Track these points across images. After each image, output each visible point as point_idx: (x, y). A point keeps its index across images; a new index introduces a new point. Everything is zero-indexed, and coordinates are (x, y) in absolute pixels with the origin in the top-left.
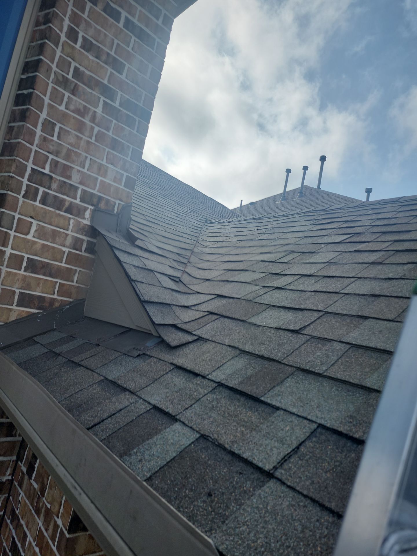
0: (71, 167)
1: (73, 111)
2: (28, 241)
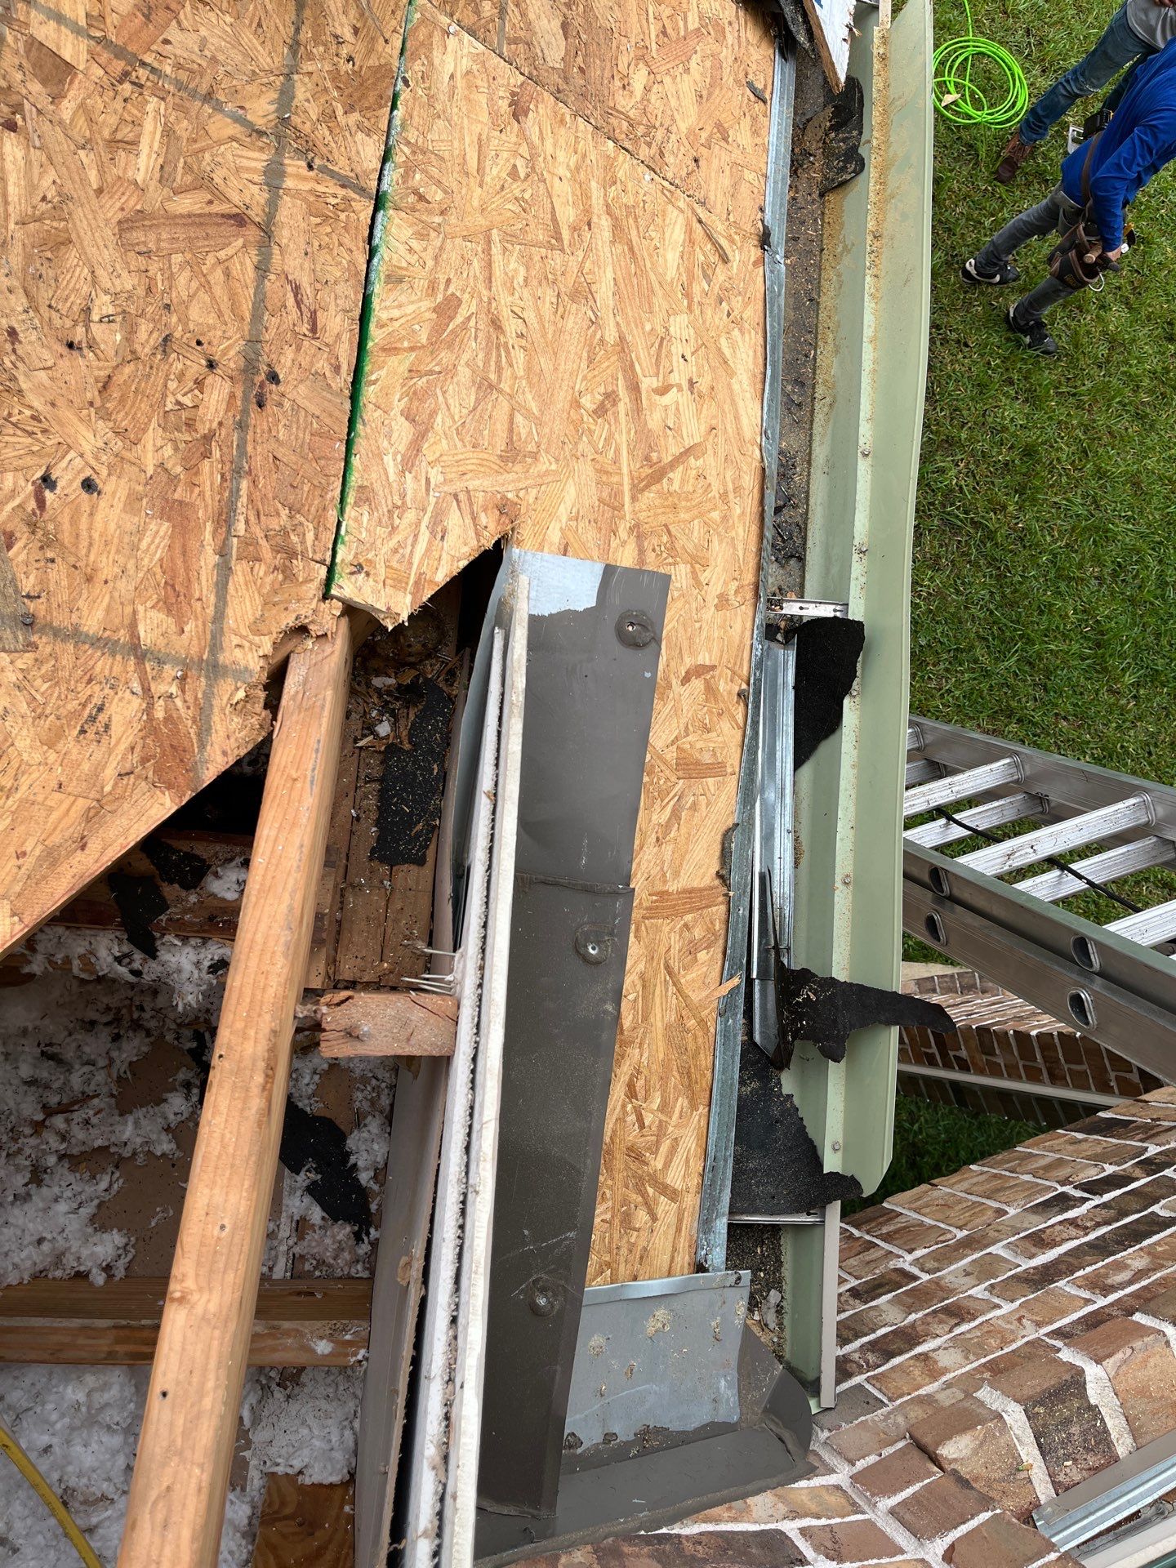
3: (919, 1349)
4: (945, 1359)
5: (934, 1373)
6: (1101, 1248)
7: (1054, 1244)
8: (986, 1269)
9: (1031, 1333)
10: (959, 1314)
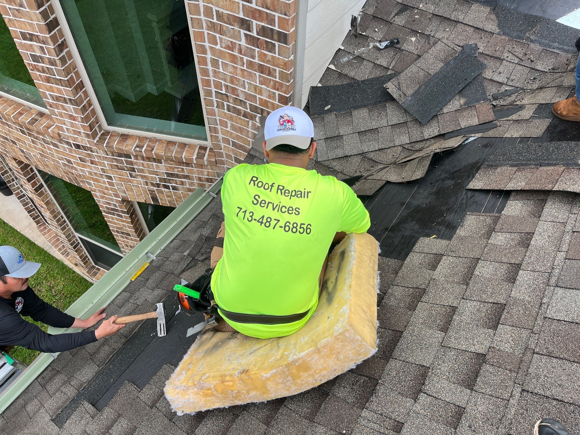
0: (236, 89)
1: (225, 48)
2: (228, 132)
3: (208, 177)
4: (206, 173)
5: (208, 172)
6: (177, 176)
7: (182, 181)
8: (192, 184)
9: (195, 169)
10: (200, 179)
